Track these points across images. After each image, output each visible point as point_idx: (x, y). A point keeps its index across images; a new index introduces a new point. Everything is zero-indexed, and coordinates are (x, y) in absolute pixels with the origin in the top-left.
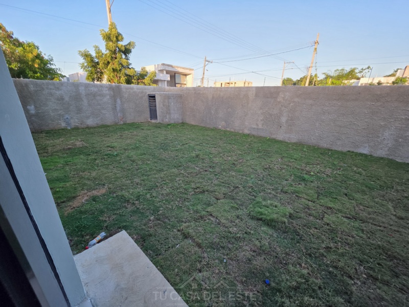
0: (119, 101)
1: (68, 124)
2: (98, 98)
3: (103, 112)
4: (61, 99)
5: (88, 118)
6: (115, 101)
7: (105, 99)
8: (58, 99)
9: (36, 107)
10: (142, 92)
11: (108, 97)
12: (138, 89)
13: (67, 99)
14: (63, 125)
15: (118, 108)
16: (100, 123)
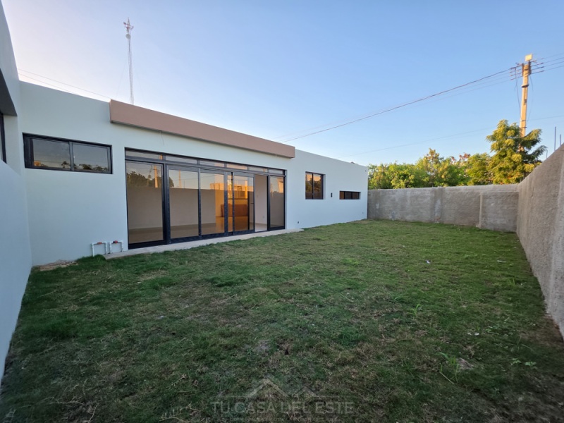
0: (439, 202)
1: (393, 217)
2: (420, 199)
3: (421, 211)
4: (394, 200)
5: (407, 214)
6: (435, 202)
7: (426, 201)
8: (392, 200)
9: (380, 205)
10: (472, 193)
11: (429, 198)
12: (466, 190)
13: (397, 200)
14: (390, 217)
15: (437, 208)
16: (416, 220)
